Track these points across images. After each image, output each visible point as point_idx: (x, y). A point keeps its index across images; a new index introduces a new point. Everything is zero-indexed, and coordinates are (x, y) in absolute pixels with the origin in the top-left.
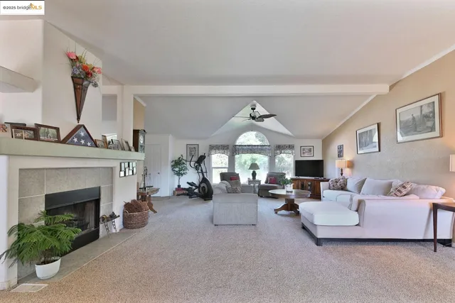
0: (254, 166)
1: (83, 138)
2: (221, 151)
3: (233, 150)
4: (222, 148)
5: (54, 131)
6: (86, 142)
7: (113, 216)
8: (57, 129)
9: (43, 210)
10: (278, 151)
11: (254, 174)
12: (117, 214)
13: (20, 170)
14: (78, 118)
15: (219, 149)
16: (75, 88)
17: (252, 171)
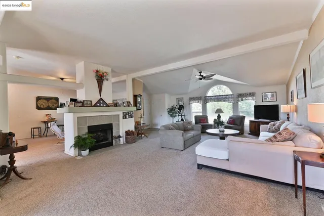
0: (219, 111)
1: (102, 103)
2: (196, 101)
3: (205, 100)
4: (197, 99)
5: (90, 102)
6: (103, 105)
7: (119, 137)
8: (91, 101)
9: (87, 131)
10: (240, 99)
11: (219, 117)
12: (121, 136)
13: (78, 117)
14: (100, 96)
15: (195, 100)
16: (98, 84)
17: (217, 114)
